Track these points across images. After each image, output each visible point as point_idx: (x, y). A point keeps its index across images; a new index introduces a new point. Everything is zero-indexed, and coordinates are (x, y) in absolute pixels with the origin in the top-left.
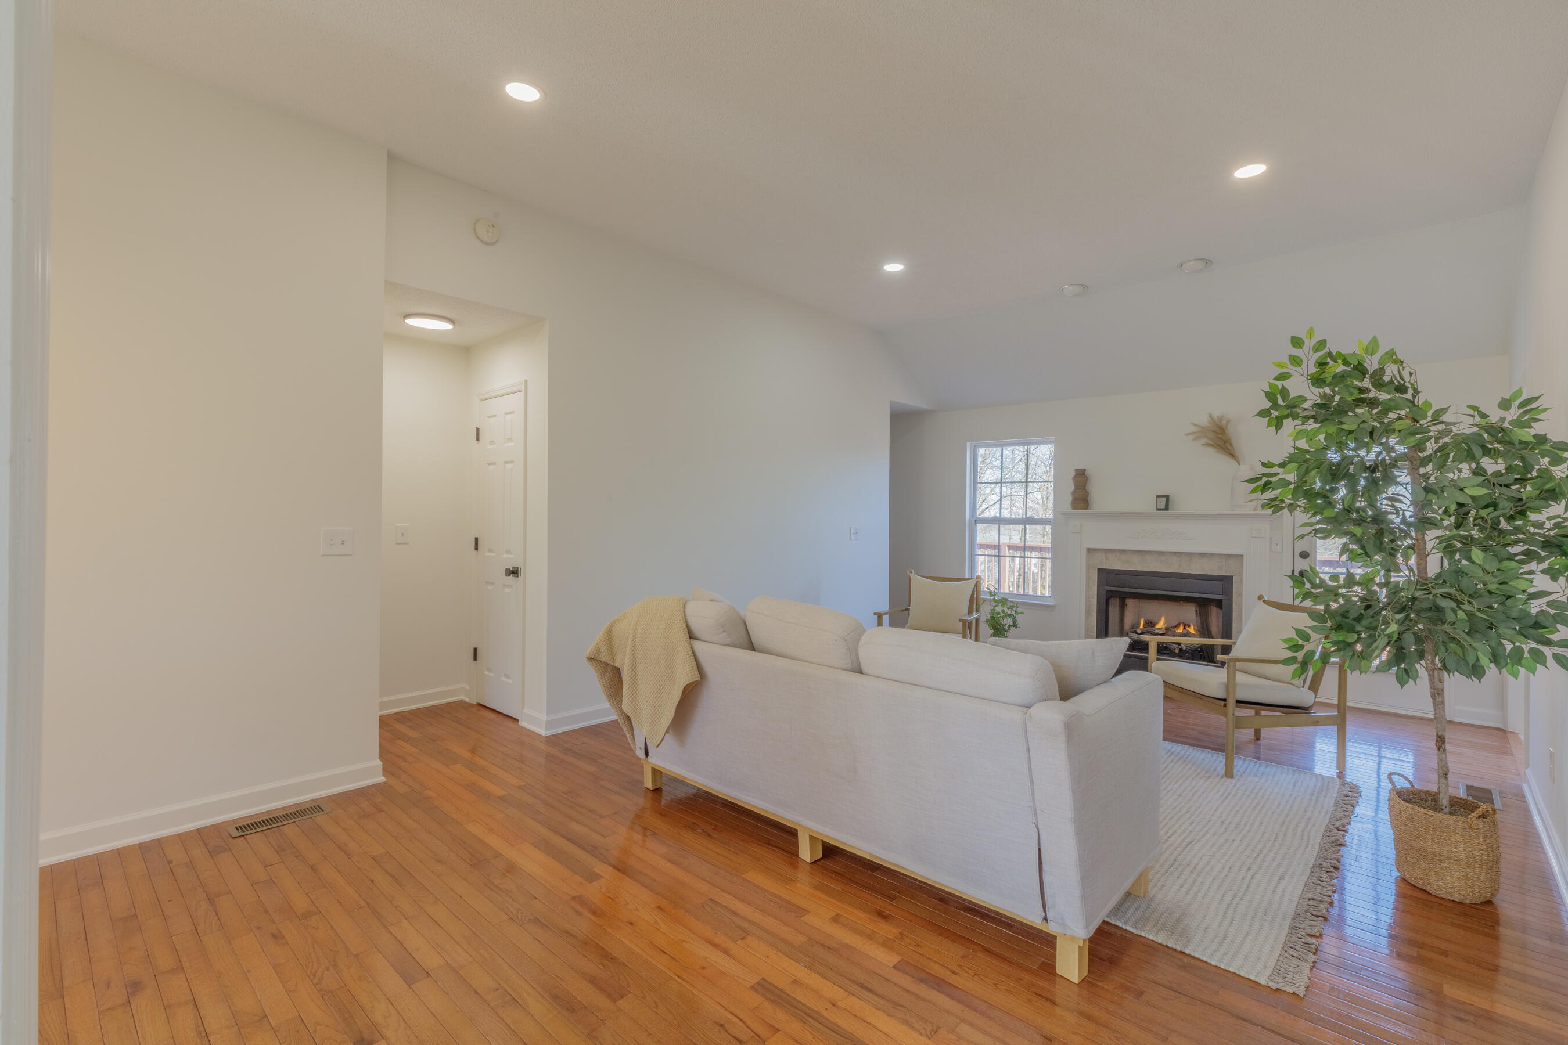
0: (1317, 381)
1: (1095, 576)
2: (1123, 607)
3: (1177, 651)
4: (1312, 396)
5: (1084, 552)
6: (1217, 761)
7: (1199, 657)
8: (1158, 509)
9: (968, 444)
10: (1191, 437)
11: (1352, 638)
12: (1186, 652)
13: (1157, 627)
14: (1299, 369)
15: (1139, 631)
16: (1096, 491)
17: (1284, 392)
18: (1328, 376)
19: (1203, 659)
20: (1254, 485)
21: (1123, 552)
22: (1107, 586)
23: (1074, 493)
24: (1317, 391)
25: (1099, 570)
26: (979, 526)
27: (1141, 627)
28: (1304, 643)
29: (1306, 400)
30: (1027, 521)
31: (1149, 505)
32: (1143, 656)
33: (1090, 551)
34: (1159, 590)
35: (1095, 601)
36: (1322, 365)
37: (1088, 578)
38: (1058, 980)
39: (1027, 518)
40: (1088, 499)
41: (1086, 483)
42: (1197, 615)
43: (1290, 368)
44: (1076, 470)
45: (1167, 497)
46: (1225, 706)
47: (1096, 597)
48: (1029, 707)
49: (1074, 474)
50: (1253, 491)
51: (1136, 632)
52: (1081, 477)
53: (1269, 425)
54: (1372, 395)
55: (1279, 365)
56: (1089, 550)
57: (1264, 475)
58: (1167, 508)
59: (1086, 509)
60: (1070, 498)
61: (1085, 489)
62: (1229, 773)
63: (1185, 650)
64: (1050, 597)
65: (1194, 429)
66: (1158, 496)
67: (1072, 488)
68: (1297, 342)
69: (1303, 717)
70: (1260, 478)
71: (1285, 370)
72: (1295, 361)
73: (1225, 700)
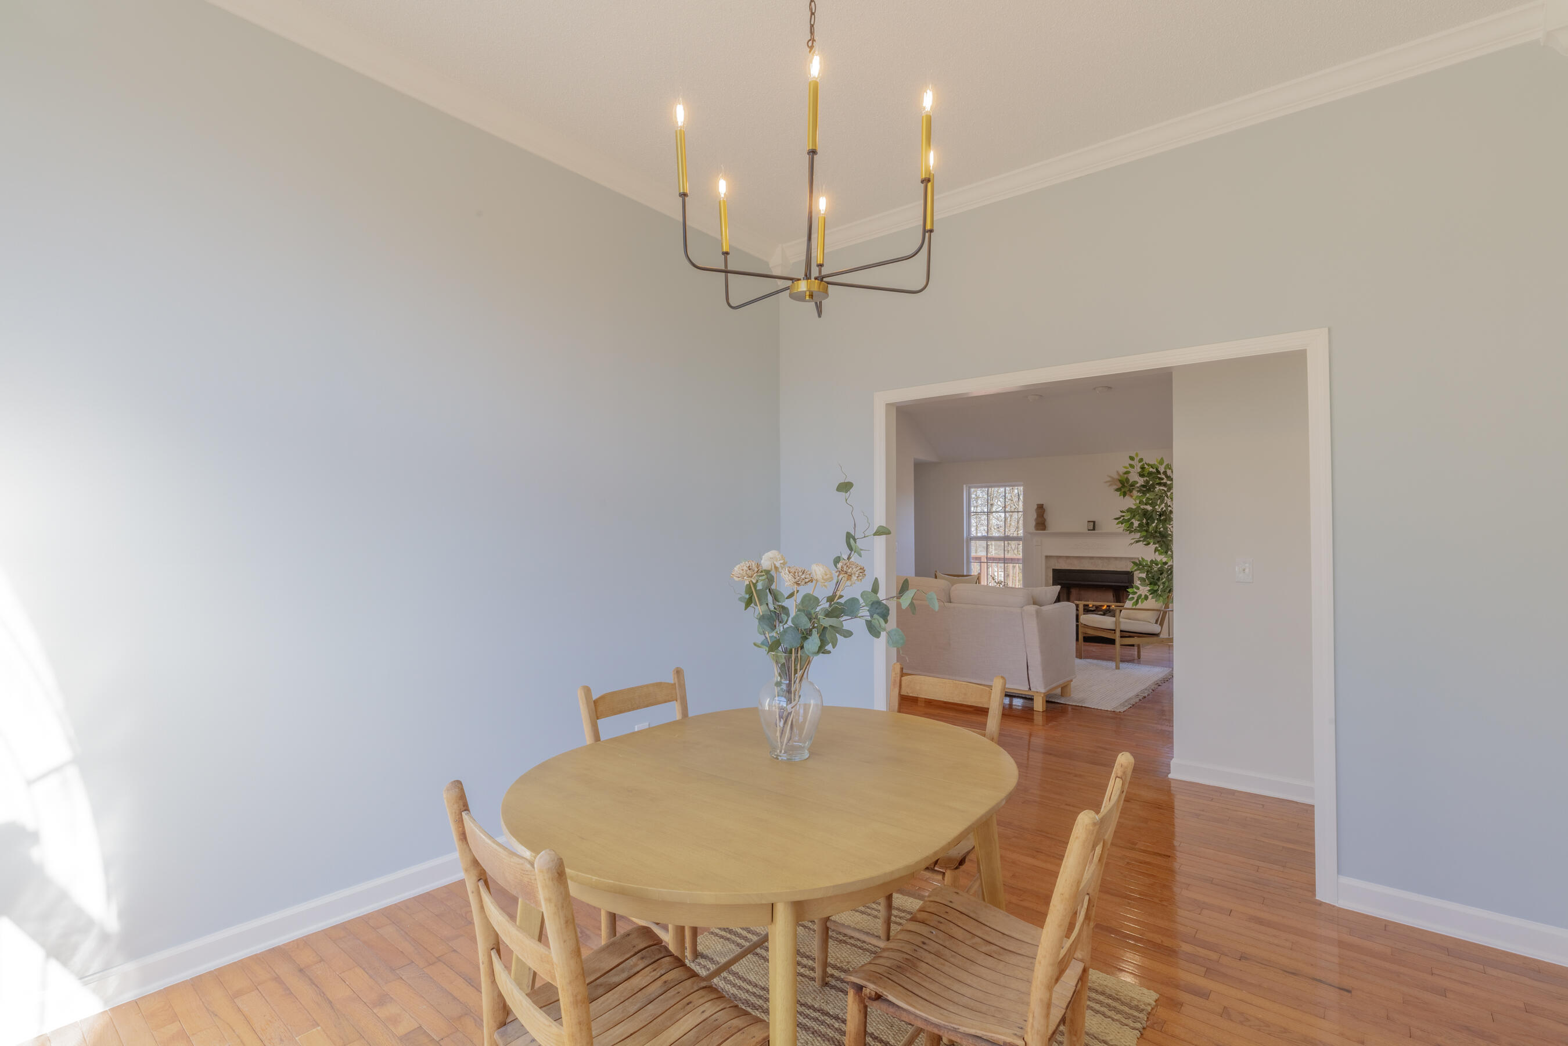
0: (1141, 475)
1: (1051, 574)
4: (1141, 481)
5: (1044, 559)
6: (1112, 664)
8: (1089, 530)
9: (965, 486)
10: (1109, 484)
11: (1156, 588)
14: (1133, 469)
16: (1050, 518)
17: (1127, 480)
18: (1146, 473)
20: (1117, 521)
21: (1068, 557)
22: (1060, 580)
23: (1036, 519)
24: (1142, 479)
25: (1053, 569)
26: (973, 543)
28: (1137, 591)
29: (1138, 483)
30: (1006, 538)
31: (1084, 528)
36: (1143, 468)
37: (1047, 576)
38: (1035, 712)
39: (1005, 536)
40: (1046, 524)
41: (1044, 513)
42: (1113, 596)
43: (1130, 469)
44: (1038, 505)
45: (1094, 522)
46: (1115, 633)
48: (1022, 607)
49: (1036, 507)
50: (1118, 524)
52: (1041, 509)
53: (1120, 495)
54: (1164, 481)
55: (1125, 467)
56: (1047, 557)
57: (1122, 516)
58: (1094, 529)
59: (1045, 530)
60: (1034, 523)
61: (1043, 516)
62: (1118, 668)
65: (1109, 479)
66: (1088, 522)
67: (1035, 516)
68: (1132, 458)
69: (1155, 639)
70: (1120, 518)
71: (1128, 470)
72: (1132, 466)
73: (1114, 630)
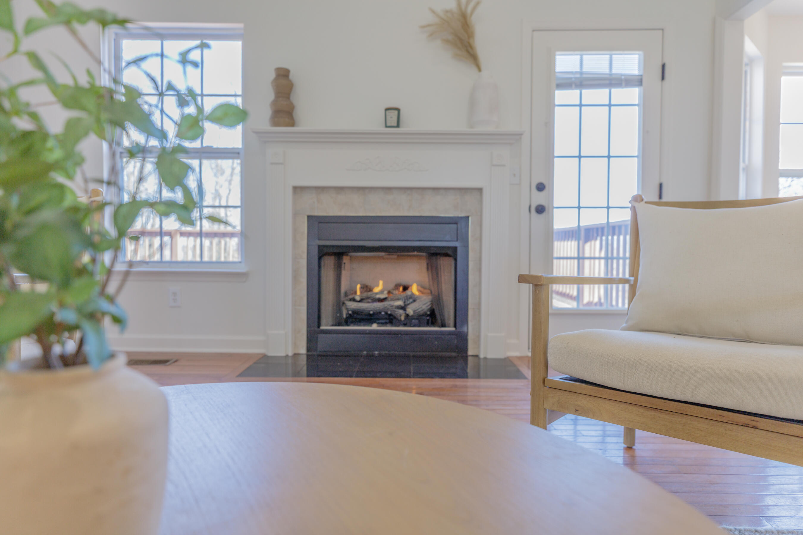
1: (303, 227)
2: (339, 267)
3: (403, 318)
5: (290, 191)
7: (426, 321)
8: (388, 127)
12: (412, 318)
13: (376, 290)
15: (358, 298)
16: (304, 101)
19: (430, 324)
21: (340, 189)
22: (319, 239)
23: (274, 103)
25: (309, 217)
27: (358, 293)
32: (365, 330)
33: (297, 190)
34: (386, 240)
35: (304, 262)
37: (295, 230)
40: (294, 114)
41: (289, 88)
42: (422, 272)
44: (277, 71)
45: (397, 109)
47: (305, 256)
49: (273, 75)
51: (354, 300)
52: (283, 81)
58: (397, 125)
59: (291, 128)
61: (288, 98)
63: (412, 316)
64: (240, 262)
66: (386, 108)
67: (272, 96)
